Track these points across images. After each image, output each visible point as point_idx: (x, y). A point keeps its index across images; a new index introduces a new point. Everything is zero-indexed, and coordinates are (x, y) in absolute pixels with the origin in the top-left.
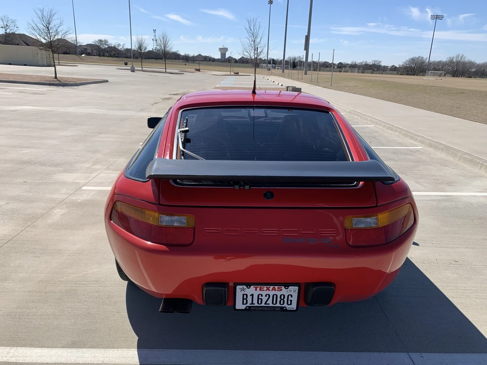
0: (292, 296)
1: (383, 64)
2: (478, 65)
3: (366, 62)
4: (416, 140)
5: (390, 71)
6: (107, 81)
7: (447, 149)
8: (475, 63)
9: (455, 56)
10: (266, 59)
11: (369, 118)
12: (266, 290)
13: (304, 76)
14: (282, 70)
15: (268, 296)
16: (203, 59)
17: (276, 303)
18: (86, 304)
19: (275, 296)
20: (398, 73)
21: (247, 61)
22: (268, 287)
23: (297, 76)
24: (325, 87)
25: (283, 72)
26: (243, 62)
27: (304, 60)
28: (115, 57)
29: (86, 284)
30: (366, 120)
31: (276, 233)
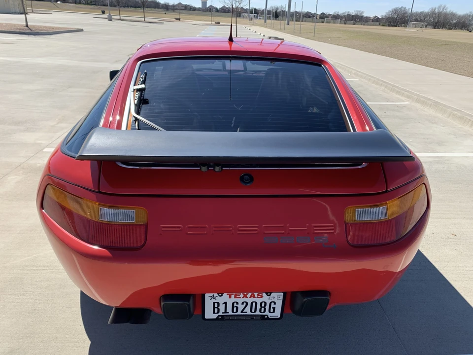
0: (275, 303)
1: (365, 15)
2: (459, 16)
3: (349, 12)
4: (403, 95)
5: (373, 21)
6: (82, 30)
7: (436, 105)
8: (456, 14)
9: (437, 6)
10: (248, 8)
11: (354, 72)
12: (243, 297)
13: (286, 26)
14: (264, 21)
15: (245, 303)
16: (183, 8)
17: (255, 311)
18: (32, 297)
19: (254, 304)
20: (380, 24)
21: (229, 10)
22: (245, 293)
23: (279, 27)
24: (308, 38)
25: (265, 22)
26: (224, 11)
27: (287, 10)
28: (92, 5)
29: (34, 270)
30: (351, 73)
31: (256, 230)
